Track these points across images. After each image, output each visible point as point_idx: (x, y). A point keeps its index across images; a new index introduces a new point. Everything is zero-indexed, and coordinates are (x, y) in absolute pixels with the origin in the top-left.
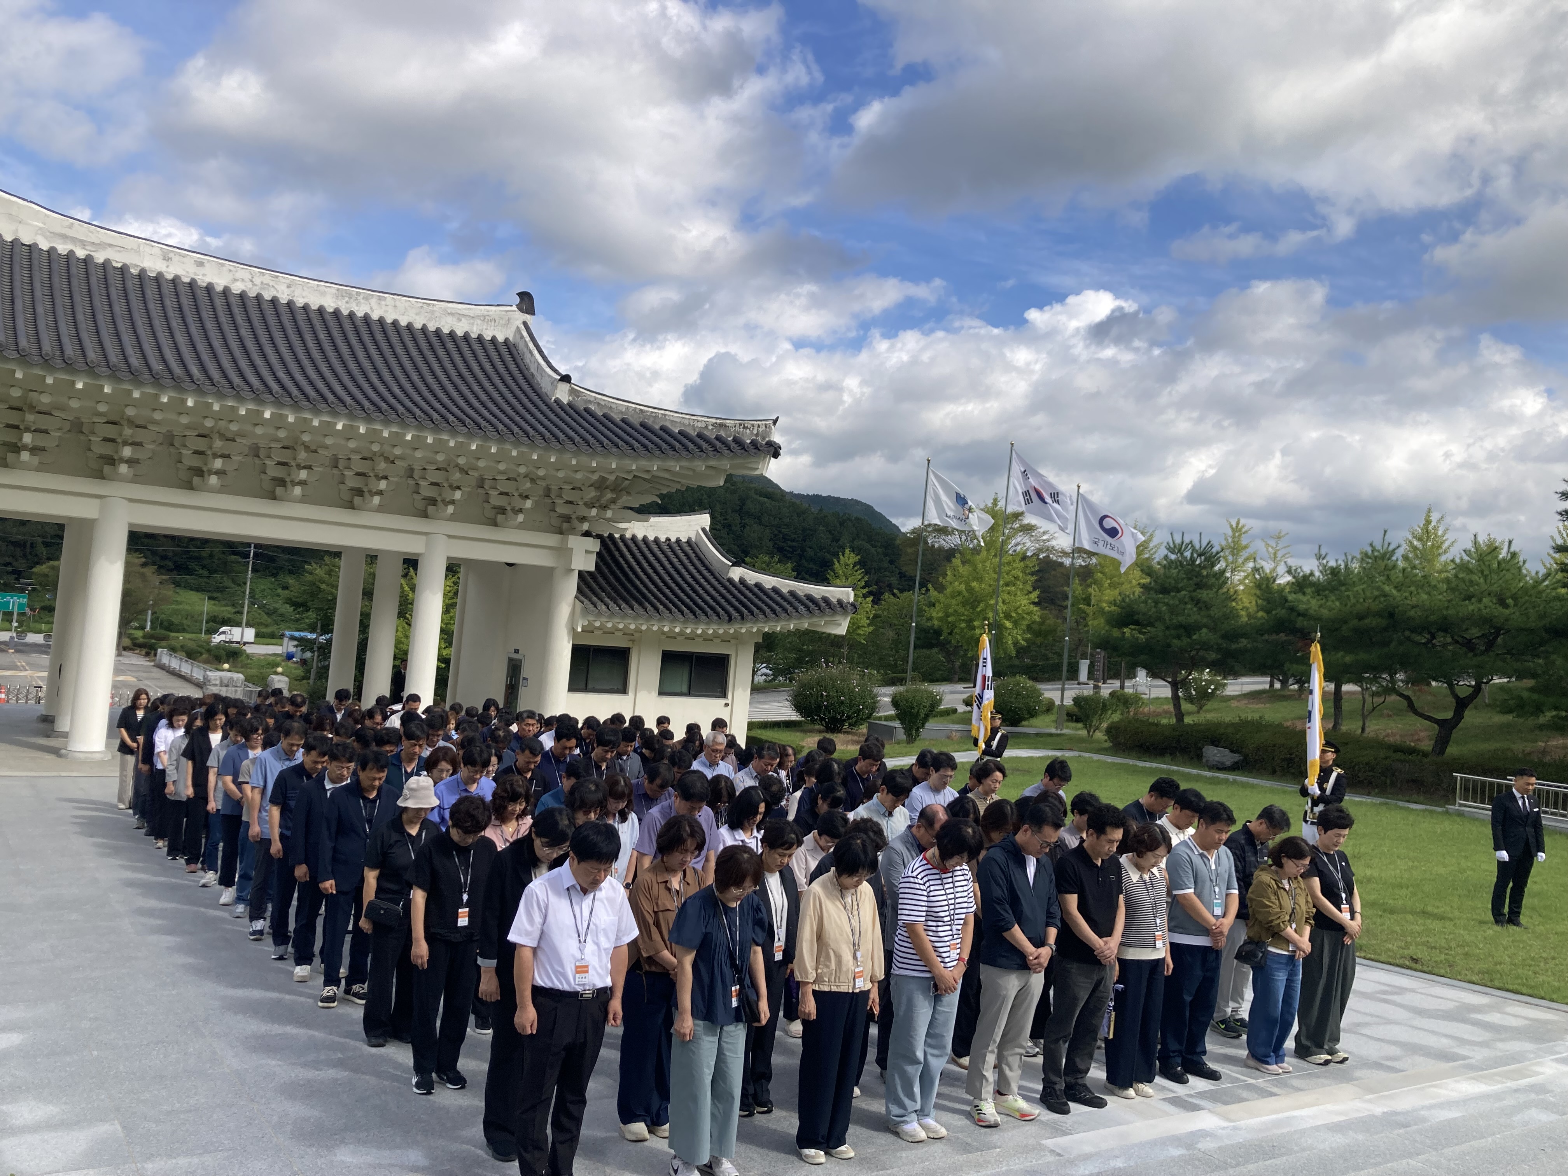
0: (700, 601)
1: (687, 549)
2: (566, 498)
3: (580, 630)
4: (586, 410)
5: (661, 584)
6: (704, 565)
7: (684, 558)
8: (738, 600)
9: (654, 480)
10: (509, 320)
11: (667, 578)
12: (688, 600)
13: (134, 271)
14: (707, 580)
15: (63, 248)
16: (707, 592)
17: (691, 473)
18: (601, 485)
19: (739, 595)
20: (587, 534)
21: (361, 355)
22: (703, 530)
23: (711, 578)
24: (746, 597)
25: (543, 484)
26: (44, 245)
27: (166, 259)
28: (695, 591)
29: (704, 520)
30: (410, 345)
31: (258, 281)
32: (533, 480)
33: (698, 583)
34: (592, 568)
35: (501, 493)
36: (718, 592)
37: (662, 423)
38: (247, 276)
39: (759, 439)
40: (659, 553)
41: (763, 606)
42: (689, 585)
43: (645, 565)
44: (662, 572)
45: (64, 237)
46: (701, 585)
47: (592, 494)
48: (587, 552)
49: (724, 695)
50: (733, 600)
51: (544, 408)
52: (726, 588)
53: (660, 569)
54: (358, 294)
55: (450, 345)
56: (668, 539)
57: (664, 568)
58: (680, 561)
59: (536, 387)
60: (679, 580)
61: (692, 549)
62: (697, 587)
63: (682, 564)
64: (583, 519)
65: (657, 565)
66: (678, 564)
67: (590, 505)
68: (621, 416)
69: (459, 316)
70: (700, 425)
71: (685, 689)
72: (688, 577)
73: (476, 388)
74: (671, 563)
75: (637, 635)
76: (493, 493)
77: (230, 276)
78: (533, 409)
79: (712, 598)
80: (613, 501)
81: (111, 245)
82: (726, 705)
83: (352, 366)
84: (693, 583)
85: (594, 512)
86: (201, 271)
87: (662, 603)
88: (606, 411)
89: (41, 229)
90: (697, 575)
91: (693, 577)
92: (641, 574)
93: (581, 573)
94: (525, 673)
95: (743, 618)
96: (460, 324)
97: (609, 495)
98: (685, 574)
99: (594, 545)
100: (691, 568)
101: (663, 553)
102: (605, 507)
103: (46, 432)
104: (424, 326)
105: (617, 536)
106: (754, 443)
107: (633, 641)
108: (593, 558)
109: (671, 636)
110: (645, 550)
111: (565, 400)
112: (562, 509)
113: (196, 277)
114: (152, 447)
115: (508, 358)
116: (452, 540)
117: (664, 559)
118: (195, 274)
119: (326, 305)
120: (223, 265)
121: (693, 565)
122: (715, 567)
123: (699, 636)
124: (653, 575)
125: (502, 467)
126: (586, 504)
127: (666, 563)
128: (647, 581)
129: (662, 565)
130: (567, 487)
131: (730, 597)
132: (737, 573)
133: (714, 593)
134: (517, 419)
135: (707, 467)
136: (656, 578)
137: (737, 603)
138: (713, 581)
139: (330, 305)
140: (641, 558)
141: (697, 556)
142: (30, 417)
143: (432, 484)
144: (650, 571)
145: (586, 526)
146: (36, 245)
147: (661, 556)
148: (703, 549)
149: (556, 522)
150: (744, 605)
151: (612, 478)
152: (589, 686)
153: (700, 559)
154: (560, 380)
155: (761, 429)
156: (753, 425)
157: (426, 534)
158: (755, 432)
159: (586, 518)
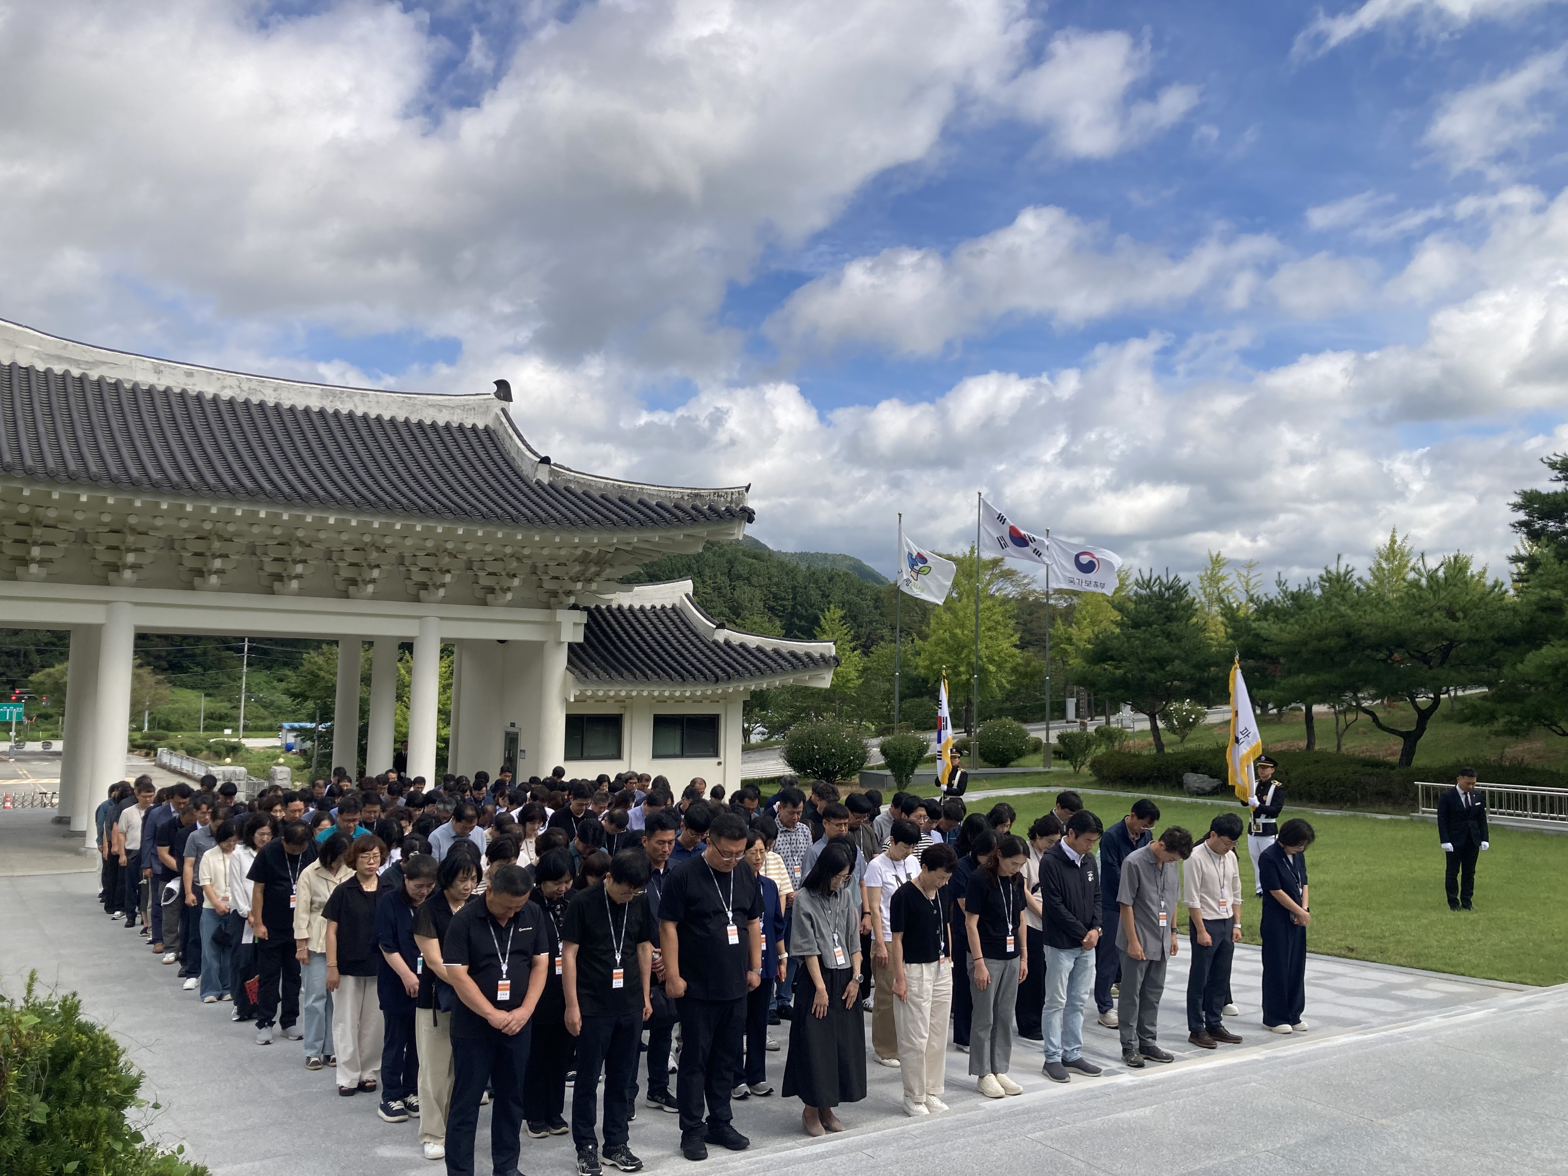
0: (686, 664)
1: (672, 615)
2: (552, 574)
3: (572, 700)
4: (566, 489)
5: (649, 651)
6: (690, 630)
7: (669, 624)
8: (724, 661)
9: (635, 551)
10: (488, 407)
11: (654, 645)
12: (675, 665)
13: (128, 386)
14: (693, 644)
15: (58, 369)
16: (693, 655)
17: (670, 542)
18: (584, 560)
19: (724, 656)
20: (575, 607)
21: (347, 450)
22: (687, 595)
23: (696, 641)
24: (731, 657)
25: (530, 562)
26: (41, 367)
27: (157, 371)
28: (682, 655)
29: (687, 586)
30: (394, 437)
31: (245, 386)
32: (519, 559)
33: (684, 647)
34: (580, 639)
35: (489, 574)
36: (704, 654)
37: (640, 497)
38: (235, 383)
39: (733, 505)
40: (645, 621)
41: (748, 664)
42: (676, 650)
43: (632, 633)
44: (649, 639)
45: (59, 358)
46: (687, 649)
47: (577, 568)
48: (575, 624)
49: (716, 754)
50: (719, 661)
51: (526, 490)
52: (712, 650)
53: (646, 636)
54: (341, 393)
55: (432, 436)
56: (653, 607)
57: (651, 635)
58: (666, 626)
59: (517, 469)
60: (666, 645)
61: (677, 614)
62: (683, 651)
63: (668, 629)
64: (569, 593)
65: (644, 632)
66: (663, 630)
67: (575, 580)
68: (600, 493)
69: (440, 407)
70: (676, 496)
71: (678, 751)
72: (674, 642)
73: (460, 475)
74: (657, 629)
75: (627, 701)
76: (482, 574)
77: (219, 384)
78: (516, 492)
79: (699, 660)
80: (598, 574)
81: (104, 363)
82: (719, 763)
83: (340, 462)
84: (680, 647)
85: (579, 586)
86: (190, 381)
87: (650, 669)
88: (585, 489)
89: (36, 351)
90: (682, 639)
91: (679, 641)
92: (629, 642)
93: (570, 645)
94: (522, 745)
95: (729, 678)
96: (442, 415)
97: (593, 569)
98: (671, 639)
99: (582, 618)
100: (677, 633)
101: (650, 620)
102: (590, 581)
103: (52, 544)
104: (407, 419)
105: (603, 607)
106: (728, 510)
107: (625, 707)
108: (581, 630)
109: (662, 701)
110: (632, 618)
111: (546, 480)
113: (186, 387)
114: (154, 551)
115: (488, 444)
116: (445, 623)
117: (650, 626)
118: (186, 384)
119: (311, 405)
120: (211, 374)
121: (679, 630)
122: (700, 630)
123: (688, 698)
124: (641, 642)
125: (489, 549)
126: (571, 579)
127: (652, 630)
128: (634, 648)
129: (649, 632)
130: (552, 564)
131: (716, 659)
132: (721, 635)
133: (700, 655)
134: (501, 502)
135: (686, 536)
136: (643, 645)
137: (722, 664)
138: (699, 644)
139: (315, 404)
140: (627, 627)
141: (682, 621)
142: (37, 532)
143: (422, 569)
144: (637, 639)
145: (572, 600)
146: (32, 367)
147: (647, 624)
148: (687, 613)
149: (543, 597)
150: (730, 665)
151: (595, 552)
152: (585, 754)
153: (685, 624)
154: (540, 462)
155: (734, 497)
156: (726, 493)
157: (420, 617)
158: (729, 499)
159: (571, 591)
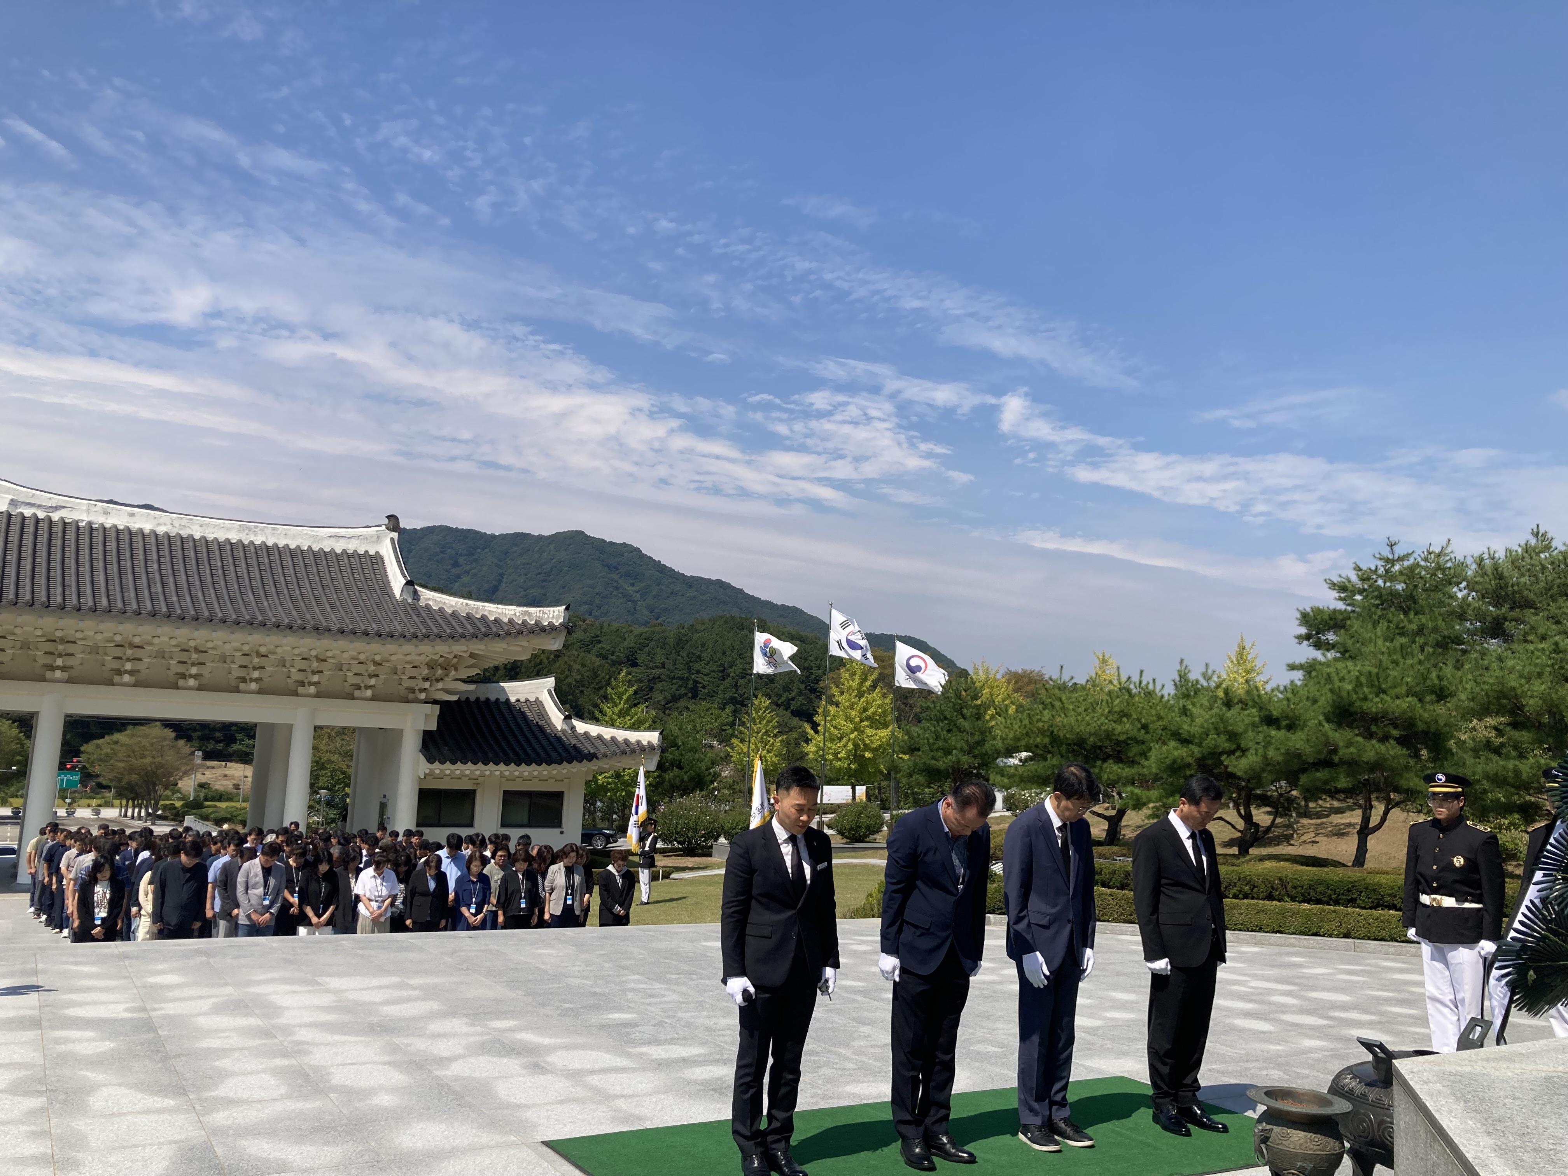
1: (533, 707)
2: (408, 674)
3: (422, 777)
4: (426, 606)
5: (501, 737)
6: (544, 720)
10: (378, 537)
11: (508, 732)
12: (522, 749)
13: (84, 525)
14: (543, 731)
22: (549, 691)
27: (107, 513)
28: (530, 741)
29: (550, 682)
30: (292, 564)
31: (176, 524)
32: (376, 663)
34: (433, 727)
35: (356, 674)
36: (550, 741)
38: (168, 521)
39: (554, 621)
44: (505, 727)
48: (429, 715)
50: (562, 747)
52: (557, 737)
53: (503, 724)
54: (256, 527)
55: (327, 562)
56: (518, 700)
57: (508, 724)
58: (524, 717)
59: (389, 590)
60: (519, 733)
61: (537, 706)
62: (532, 737)
63: (525, 720)
65: (502, 722)
66: (520, 720)
67: (426, 679)
68: (452, 609)
71: (525, 821)
74: (515, 719)
75: (480, 779)
76: (350, 674)
77: (156, 522)
78: (382, 608)
79: (545, 746)
81: (64, 507)
92: (486, 730)
93: (424, 732)
99: (434, 710)
100: (532, 723)
101: (510, 711)
104: (310, 547)
105: (473, 700)
106: (549, 624)
107: (478, 784)
108: (434, 720)
109: (511, 779)
111: (410, 599)
112: (407, 683)
114: (81, 656)
115: (373, 568)
116: (315, 712)
117: (509, 717)
118: (128, 522)
121: (535, 720)
122: (553, 720)
123: (535, 777)
124: (496, 730)
125: (346, 655)
126: (423, 679)
127: (510, 720)
128: (489, 735)
129: (506, 721)
131: (560, 744)
132: (570, 725)
133: (546, 742)
134: (367, 616)
136: (498, 732)
137: (565, 750)
138: (548, 732)
141: (537, 712)
143: (300, 670)
144: (494, 727)
145: (423, 696)
148: (545, 707)
152: (438, 824)
153: (541, 715)
154: (406, 584)
155: (555, 614)
156: (549, 611)
157: (296, 708)
158: (551, 616)
159: (425, 689)
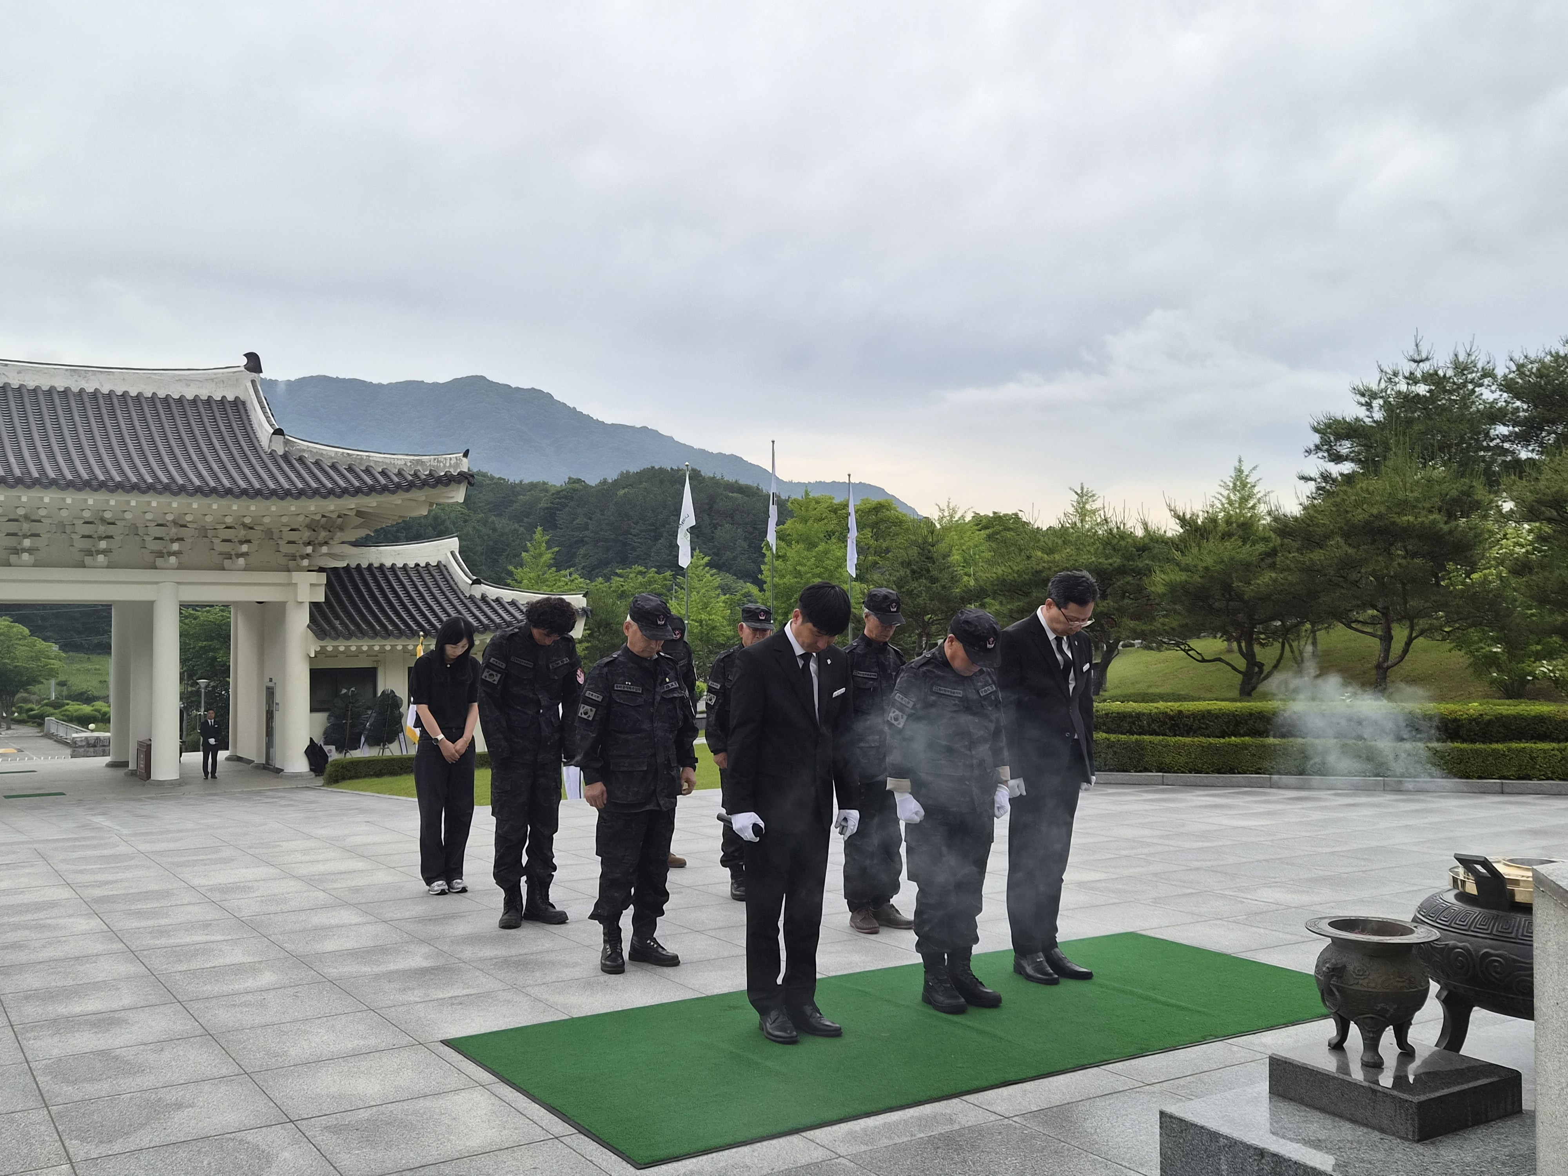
1: (435, 572)
2: (286, 538)
3: (313, 655)
4: (300, 458)
5: (404, 607)
6: (450, 586)
7: (429, 581)
8: (478, 614)
9: (361, 516)
10: (237, 380)
11: (410, 601)
12: (430, 619)
14: (448, 599)
18: (312, 527)
19: (479, 610)
20: (321, 570)
22: (452, 553)
23: (452, 597)
24: (485, 611)
25: (262, 528)
28: (437, 610)
29: (453, 543)
32: (247, 527)
33: (439, 602)
34: (321, 598)
35: (224, 541)
37: (367, 464)
39: (452, 470)
41: (496, 617)
42: (432, 605)
43: (388, 591)
44: (404, 596)
47: (306, 535)
48: (314, 585)
51: (256, 461)
52: (464, 605)
55: (176, 409)
56: (417, 565)
57: (407, 592)
58: (425, 583)
59: (255, 441)
60: (420, 601)
61: (439, 572)
62: (439, 606)
63: (427, 586)
64: (303, 556)
65: (401, 589)
66: (422, 587)
67: (307, 544)
68: (329, 462)
69: (191, 382)
70: (399, 462)
72: (429, 598)
73: (194, 449)
74: (416, 586)
76: (216, 541)
80: (328, 539)
85: (309, 550)
87: (403, 624)
88: (317, 459)
90: (439, 595)
91: (434, 597)
92: (384, 599)
93: (311, 604)
94: (278, 699)
96: (191, 389)
99: (320, 578)
100: (436, 589)
101: (410, 578)
102: (321, 544)
104: (154, 394)
105: (365, 566)
106: (445, 476)
107: (379, 661)
108: (322, 590)
110: (390, 577)
111: (279, 451)
112: (286, 549)
115: (232, 412)
116: (182, 587)
117: (408, 584)
119: (56, 385)
121: (437, 586)
122: (460, 585)
124: (396, 599)
125: (212, 518)
126: (304, 543)
127: (410, 587)
128: (389, 605)
129: (406, 589)
130: (286, 529)
132: (479, 590)
135: (403, 500)
136: (399, 601)
139: (61, 385)
141: (443, 577)
144: (394, 595)
145: (308, 563)
147: (406, 581)
148: (451, 570)
149: (283, 561)
153: (445, 580)
154: (273, 434)
155: (452, 462)
156: (445, 459)
157: (157, 583)
158: (448, 464)
159: (307, 555)
